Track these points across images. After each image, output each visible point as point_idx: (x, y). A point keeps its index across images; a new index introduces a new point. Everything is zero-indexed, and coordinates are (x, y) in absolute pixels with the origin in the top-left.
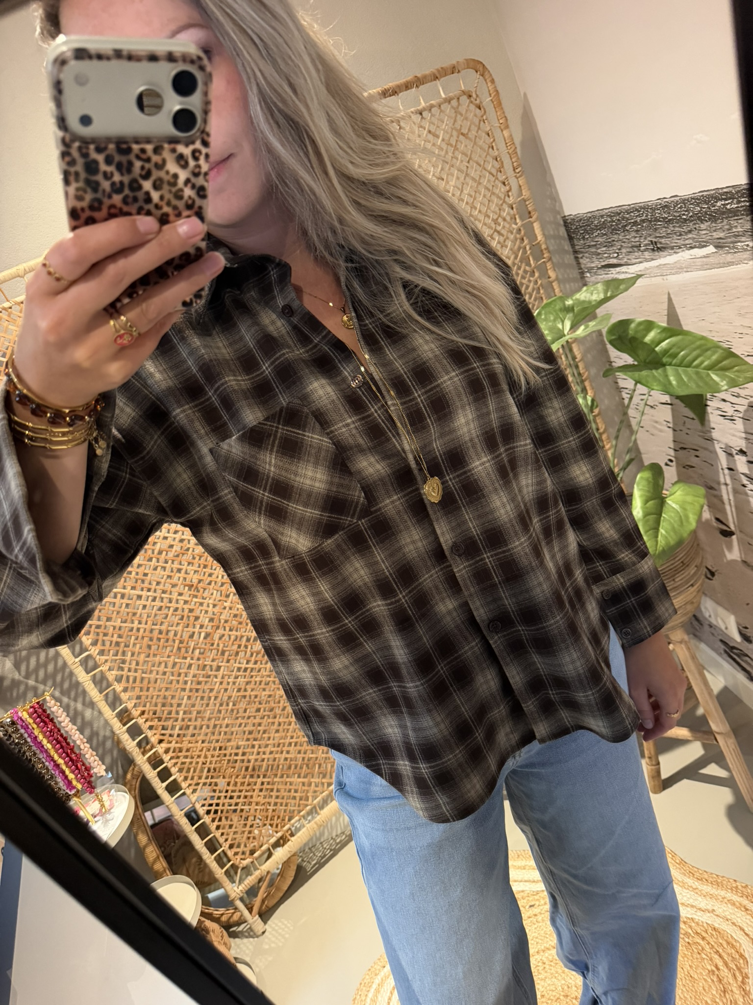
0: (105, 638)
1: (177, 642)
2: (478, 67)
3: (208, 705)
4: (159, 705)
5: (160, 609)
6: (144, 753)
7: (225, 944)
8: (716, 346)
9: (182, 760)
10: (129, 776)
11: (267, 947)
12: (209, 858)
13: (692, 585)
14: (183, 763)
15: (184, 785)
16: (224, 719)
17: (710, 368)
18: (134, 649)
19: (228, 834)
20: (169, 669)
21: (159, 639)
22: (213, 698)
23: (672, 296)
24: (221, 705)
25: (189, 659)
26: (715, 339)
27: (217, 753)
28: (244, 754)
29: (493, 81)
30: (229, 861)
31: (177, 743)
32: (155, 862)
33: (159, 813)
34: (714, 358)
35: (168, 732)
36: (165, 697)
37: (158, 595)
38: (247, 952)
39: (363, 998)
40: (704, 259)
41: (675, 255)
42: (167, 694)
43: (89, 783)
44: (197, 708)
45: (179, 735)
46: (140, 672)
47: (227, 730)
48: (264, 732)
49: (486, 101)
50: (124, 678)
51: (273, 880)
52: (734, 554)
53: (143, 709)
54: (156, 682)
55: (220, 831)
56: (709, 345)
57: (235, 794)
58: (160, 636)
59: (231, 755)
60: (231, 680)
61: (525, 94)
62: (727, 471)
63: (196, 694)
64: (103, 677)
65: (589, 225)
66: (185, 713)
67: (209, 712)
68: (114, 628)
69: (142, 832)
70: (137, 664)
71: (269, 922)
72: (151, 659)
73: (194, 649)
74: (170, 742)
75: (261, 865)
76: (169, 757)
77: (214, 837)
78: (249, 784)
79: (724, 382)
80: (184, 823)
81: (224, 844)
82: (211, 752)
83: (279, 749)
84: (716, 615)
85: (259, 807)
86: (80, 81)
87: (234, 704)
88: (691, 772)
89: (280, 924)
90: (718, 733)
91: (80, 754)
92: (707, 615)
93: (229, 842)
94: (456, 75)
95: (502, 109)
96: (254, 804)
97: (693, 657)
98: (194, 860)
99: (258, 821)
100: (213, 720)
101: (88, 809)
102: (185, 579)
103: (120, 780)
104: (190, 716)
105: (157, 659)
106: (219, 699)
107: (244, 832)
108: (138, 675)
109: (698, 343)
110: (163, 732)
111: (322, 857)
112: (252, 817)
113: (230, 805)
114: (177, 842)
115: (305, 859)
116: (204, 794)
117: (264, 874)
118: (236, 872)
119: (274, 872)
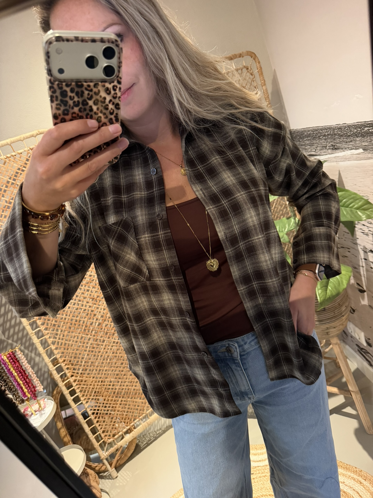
0: (48, 322)
1: (84, 326)
2: (252, 55)
3: (97, 359)
4: (73, 358)
5: (77, 309)
6: (63, 381)
7: (97, 482)
8: (361, 198)
9: (82, 386)
10: (55, 392)
11: (118, 485)
12: (92, 437)
13: (343, 316)
14: (83, 388)
15: (82, 399)
16: (104, 367)
17: (358, 208)
18: (62, 329)
19: (102, 425)
20: (79, 340)
21: (75, 324)
22: (100, 356)
23: (341, 172)
24: (104, 360)
25: (89, 335)
26: (361, 195)
27: (100, 384)
28: (113, 385)
29: (259, 62)
30: (102, 439)
31: (80, 377)
32: (64, 437)
33: (69, 412)
34: (360, 204)
35: (76, 371)
36: (76, 354)
37: (76, 302)
38: (108, 486)
40: (358, 155)
41: (343, 152)
42: (77, 352)
43: (34, 394)
44: (91, 360)
45: (81, 374)
47: (106, 372)
48: (124, 375)
49: (256, 71)
50: (56, 343)
51: (123, 451)
52: (365, 302)
53: (65, 359)
54: (72, 346)
55: (99, 423)
56: (358, 197)
57: (108, 405)
59: (107, 385)
60: (110, 347)
61: (274, 70)
62: (363, 260)
63: (92, 353)
64: (46, 341)
65: (302, 135)
66: (85, 362)
67: (97, 363)
69: (59, 421)
70: (63, 336)
71: (120, 472)
72: (70, 334)
73: (92, 331)
74: (77, 377)
75: (118, 442)
76: (75, 384)
77: (95, 426)
78: (115, 401)
79: (364, 216)
80: (81, 418)
81: (100, 430)
82: (97, 383)
83: (131, 384)
84: (355, 332)
85: (119, 413)
86: (59, 52)
87: (110, 360)
88: (338, 410)
89: (125, 473)
90: (352, 391)
91: (31, 379)
92: (350, 331)
93: (103, 429)
94: (241, 58)
95: (263, 76)
96: (116, 411)
97: (342, 352)
98: (85, 437)
99: (118, 420)
100: (99, 367)
101: (32, 407)
102: (90, 295)
103: (50, 394)
104: (88, 364)
105: (74, 334)
106: (103, 357)
107: (110, 425)
108: (64, 341)
109: (353, 196)
110: (74, 371)
111: (149, 441)
112: (115, 418)
113: (105, 411)
114: (77, 427)
115: (140, 441)
116: (92, 404)
117: (119, 447)
118: (105, 445)
119: (124, 447)
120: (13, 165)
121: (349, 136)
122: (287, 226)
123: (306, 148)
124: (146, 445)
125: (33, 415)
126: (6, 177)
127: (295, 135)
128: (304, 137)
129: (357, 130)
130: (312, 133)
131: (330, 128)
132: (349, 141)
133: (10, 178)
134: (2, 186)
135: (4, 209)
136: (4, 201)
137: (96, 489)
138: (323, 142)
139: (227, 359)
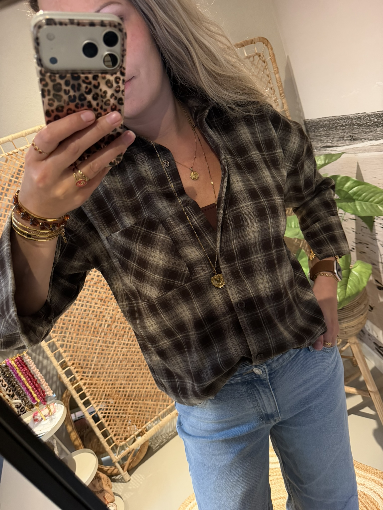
1: (93, 328)
2: (265, 41)
3: (107, 362)
4: (82, 360)
5: (85, 311)
6: (72, 385)
7: (109, 485)
9: (92, 389)
10: (64, 396)
11: (130, 488)
12: (103, 440)
13: (362, 315)
14: (93, 391)
15: (92, 402)
16: (115, 369)
17: (378, 203)
18: (70, 331)
19: (114, 428)
20: (88, 342)
21: (84, 326)
22: (110, 358)
23: (359, 164)
24: (114, 362)
25: (98, 337)
27: (110, 386)
28: (124, 388)
29: (272, 49)
30: (114, 442)
31: (90, 380)
32: (75, 440)
33: (78, 414)
35: (86, 375)
36: (85, 357)
37: (84, 303)
38: (120, 490)
41: (362, 143)
42: (86, 355)
43: (44, 399)
44: (101, 363)
45: (91, 377)
46: (73, 343)
47: (116, 375)
48: (135, 377)
49: (268, 58)
50: (65, 346)
51: (135, 453)
53: (74, 362)
54: (81, 348)
55: (110, 427)
56: (378, 191)
57: (119, 408)
59: (117, 388)
60: (120, 349)
61: (288, 56)
63: (101, 356)
64: (54, 344)
65: (317, 125)
66: (95, 365)
67: (107, 366)
69: (70, 425)
70: (72, 338)
71: (133, 475)
72: (79, 336)
73: (101, 332)
74: (86, 380)
75: (129, 445)
76: (85, 388)
77: (107, 429)
78: (126, 403)
80: (91, 421)
81: (111, 434)
82: (107, 386)
83: (142, 386)
84: (373, 330)
85: (130, 416)
86: (50, 38)
87: (121, 362)
88: (356, 411)
89: (138, 476)
90: (371, 392)
91: (40, 384)
92: (367, 329)
93: (114, 433)
94: (253, 45)
95: (276, 63)
96: (128, 414)
97: (360, 351)
98: (95, 440)
99: (129, 422)
100: (109, 370)
101: (42, 412)
102: (99, 296)
103: (60, 398)
104: (97, 367)
105: (82, 336)
106: (113, 359)
107: (122, 428)
109: (373, 190)
110: (83, 374)
111: (161, 443)
112: (127, 420)
113: (116, 414)
114: (87, 430)
115: (153, 443)
116: (103, 407)
117: (131, 450)
118: (117, 448)
119: (136, 449)
120: (15, 162)
121: (369, 125)
123: (322, 139)
124: (158, 447)
125: (43, 420)
126: (8, 175)
127: (309, 126)
128: (319, 127)
129: (378, 120)
130: (328, 123)
131: (348, 118)
132: (369, 131)
133: (12, 177)
134: (5, 185)
135: (7, 208)
136: (7, 201)
137: (109, 493)
138: (340, 133)
139: (253, 381)
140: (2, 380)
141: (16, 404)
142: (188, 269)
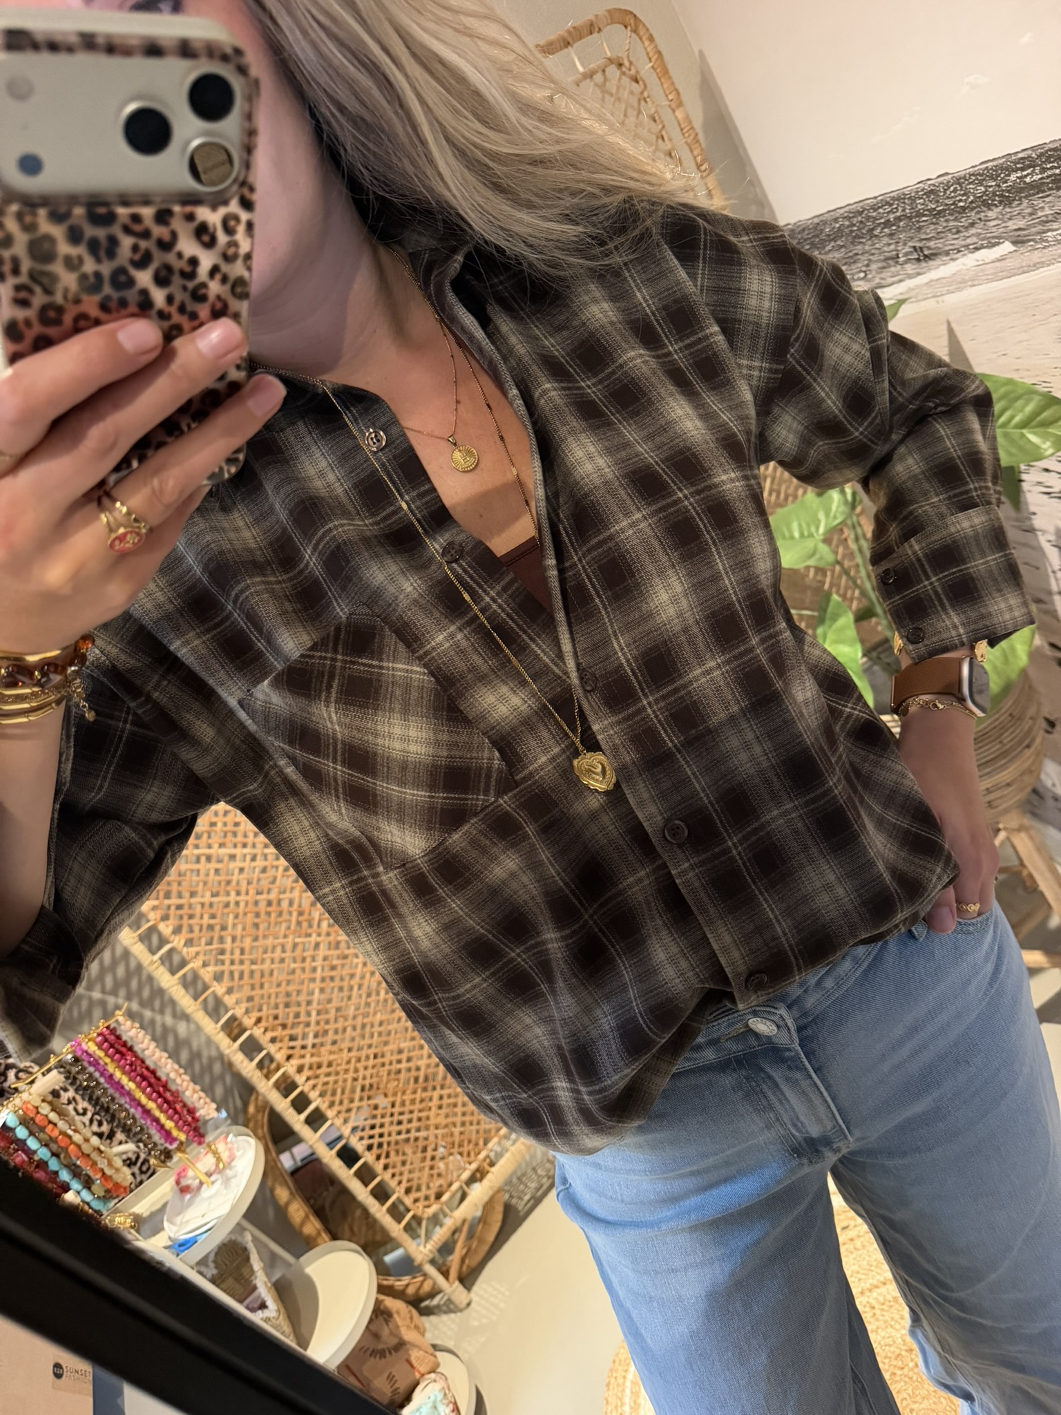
0: (191, 922)
1: (295, 914)
2: (628, 20)
3: (349, 998)
4: (281, 1006)
5: (264, 870)
6: (267, 1077)
7: (417, 1327)
8: (1030, 392)
9: (323, 1079)
10: (251, 1109)
11: (476, 1324)
12: (379, 1211)
13: (1028, 746)
14: (326, 1084)
15: (330, 1113)
16: (375, 1013)
17: (1024, 424)
18: (234, 933)
19: (401, 1174)
20: (288, 954)
21: (269, 914)
22: (356, 988)
23: (954, 325)
24: (369, 995)
25: (314, 935)
26: (1029, 381)
27: (371, 1062)
28: (409, 1060)
29: (651, 39)
30: (408, 1210)
31: (312, 1055)
32: (303, 1223)
33: (300, 1151)
34: (1029, 408)
35: (298, 1043)
36: (288, 994)
38: (449, 1333)
39: (621, 1381)
40: (998, 264)
41: (952, 264)
42: (290, 988)
43: (196, 1129)
44: (335, 1004)
45: (314, 1046)
46: (247, 963)
47: (382, 1029)
49: (646, 69)
50: (226, 975)
51: (473, 1228)
53: (259, 1014)
54: (271, 974)
55: (390, 1171)
56: (1021, 391)
57: (405, 1118)
58: (269, 909)
59: (391, 1063)
61: (701, 53)
63: (332, 984)
64: (196, 976)
66: (319, 1013)
67: (352, 1008)
68: (203, 905)
69: (281, 1184)
70: (242, 952)
71: (476, 1288)
72: (261, 942)
74: (303, 1057)
75: (452, 1211)
76: (304, 1078)
77: (382, 1180)
78: (422, 1101)
79: (1048, 444)
80: (338, 1166)
81: (398, 1189)
82: (363, 1063)
85: (439, 1132)
86: (19, 92)
88: (1053, 1013)
89: (490, 1289)
91: (177, 1092)
92: (1049, 784)
93: (404, 1185)
94: (595, 35)
95: (670, 78)
96: (432, 1128)
97: (1040, 849)
98: (358, 1212)
99: (441, 1150)
100: (360, 1018)
101: (199, 1165)
103: (239, 1118)
104: (326, 1017)
105: (270, 942)
106: (365, 988)
107: (422, 1168)
108: (246, 967)
110: (292, 1044)
111: (538, 1189)
112: (433, 1146)
113: (399, 1133)
114: (331, 1188)
115: (514, 1194)
116: (361, 1123)
117: (459, 1223)
118: (419, 1224)
119: (474, 1218)
122: (821, 516)
124: (532, 1202)
125: (205, 1187)
130: (847, 223)
137: (420, 1348)
138: (884, 245)
139: (754, 1055)
140: (74, 1099)
141: (125, 1157)
142: (497, 754)
